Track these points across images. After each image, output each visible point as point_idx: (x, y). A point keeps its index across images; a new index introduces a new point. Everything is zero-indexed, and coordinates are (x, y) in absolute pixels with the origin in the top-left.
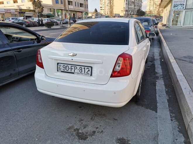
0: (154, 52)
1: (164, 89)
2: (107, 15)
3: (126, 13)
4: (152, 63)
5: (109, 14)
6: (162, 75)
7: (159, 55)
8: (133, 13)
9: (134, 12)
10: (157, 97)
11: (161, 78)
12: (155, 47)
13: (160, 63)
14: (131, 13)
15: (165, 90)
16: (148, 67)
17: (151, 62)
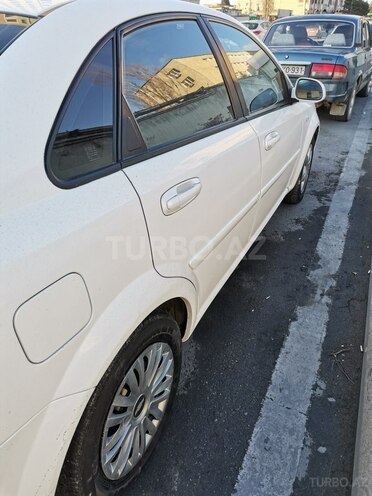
0: (351, 150)
1: (312, 379)
2: (254, 14)
3: (311, 9)
4: (318, 205)
5: (261, 9)
6: (334, 277)
7: (360, 166)
8: (332, 7)
9: (336, 5)
10: (251, 450)
11: (322, 295)
12: (359, 127)
13: (350, 205)
14: (327, 9)
15: (315, 387)
16: (298, 221)
17: (319, 195)
